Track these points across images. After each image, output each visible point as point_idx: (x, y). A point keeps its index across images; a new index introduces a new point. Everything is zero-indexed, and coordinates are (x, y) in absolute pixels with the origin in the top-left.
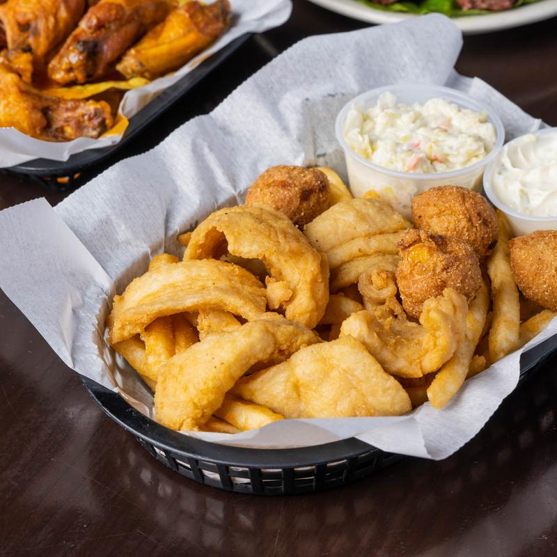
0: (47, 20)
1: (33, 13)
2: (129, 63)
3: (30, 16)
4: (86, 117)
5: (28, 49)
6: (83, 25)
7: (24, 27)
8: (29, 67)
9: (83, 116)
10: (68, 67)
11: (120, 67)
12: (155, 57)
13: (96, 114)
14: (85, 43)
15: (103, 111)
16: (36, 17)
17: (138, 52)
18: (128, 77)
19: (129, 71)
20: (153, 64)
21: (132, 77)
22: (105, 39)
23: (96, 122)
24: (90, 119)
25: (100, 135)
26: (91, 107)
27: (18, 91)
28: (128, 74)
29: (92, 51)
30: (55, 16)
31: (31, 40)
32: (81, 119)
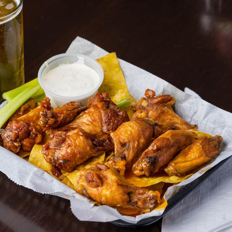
0: (134, 143)
1: (128, 139)
2: (170, 169)
3: (126, 141)
4: (148, 199)
5: (124, 158)
6: (150, 148)
7: (123, 145)
8: (124, 168)
9: (147, 197)
10: (141, 168)
11: (166, 170)
12: (183, 167)
13: (153, 198)
14: (150, 158)
15: (156, 196)
16: (129, 141)
17: (176, 164)
18: (170, 175)
19: (170, 173)
20: (182, 170)
21: (171, 176)
22: (160, 156)
23: (153, 201)
24: (150, 200)
25: (154, 208)
26: (151, 193)
27: (117, 185)
28: (170, 174)
29: (153, 162)
30: (138, 141)
31: (126, 153)
32: (146, 199)
